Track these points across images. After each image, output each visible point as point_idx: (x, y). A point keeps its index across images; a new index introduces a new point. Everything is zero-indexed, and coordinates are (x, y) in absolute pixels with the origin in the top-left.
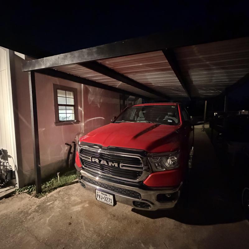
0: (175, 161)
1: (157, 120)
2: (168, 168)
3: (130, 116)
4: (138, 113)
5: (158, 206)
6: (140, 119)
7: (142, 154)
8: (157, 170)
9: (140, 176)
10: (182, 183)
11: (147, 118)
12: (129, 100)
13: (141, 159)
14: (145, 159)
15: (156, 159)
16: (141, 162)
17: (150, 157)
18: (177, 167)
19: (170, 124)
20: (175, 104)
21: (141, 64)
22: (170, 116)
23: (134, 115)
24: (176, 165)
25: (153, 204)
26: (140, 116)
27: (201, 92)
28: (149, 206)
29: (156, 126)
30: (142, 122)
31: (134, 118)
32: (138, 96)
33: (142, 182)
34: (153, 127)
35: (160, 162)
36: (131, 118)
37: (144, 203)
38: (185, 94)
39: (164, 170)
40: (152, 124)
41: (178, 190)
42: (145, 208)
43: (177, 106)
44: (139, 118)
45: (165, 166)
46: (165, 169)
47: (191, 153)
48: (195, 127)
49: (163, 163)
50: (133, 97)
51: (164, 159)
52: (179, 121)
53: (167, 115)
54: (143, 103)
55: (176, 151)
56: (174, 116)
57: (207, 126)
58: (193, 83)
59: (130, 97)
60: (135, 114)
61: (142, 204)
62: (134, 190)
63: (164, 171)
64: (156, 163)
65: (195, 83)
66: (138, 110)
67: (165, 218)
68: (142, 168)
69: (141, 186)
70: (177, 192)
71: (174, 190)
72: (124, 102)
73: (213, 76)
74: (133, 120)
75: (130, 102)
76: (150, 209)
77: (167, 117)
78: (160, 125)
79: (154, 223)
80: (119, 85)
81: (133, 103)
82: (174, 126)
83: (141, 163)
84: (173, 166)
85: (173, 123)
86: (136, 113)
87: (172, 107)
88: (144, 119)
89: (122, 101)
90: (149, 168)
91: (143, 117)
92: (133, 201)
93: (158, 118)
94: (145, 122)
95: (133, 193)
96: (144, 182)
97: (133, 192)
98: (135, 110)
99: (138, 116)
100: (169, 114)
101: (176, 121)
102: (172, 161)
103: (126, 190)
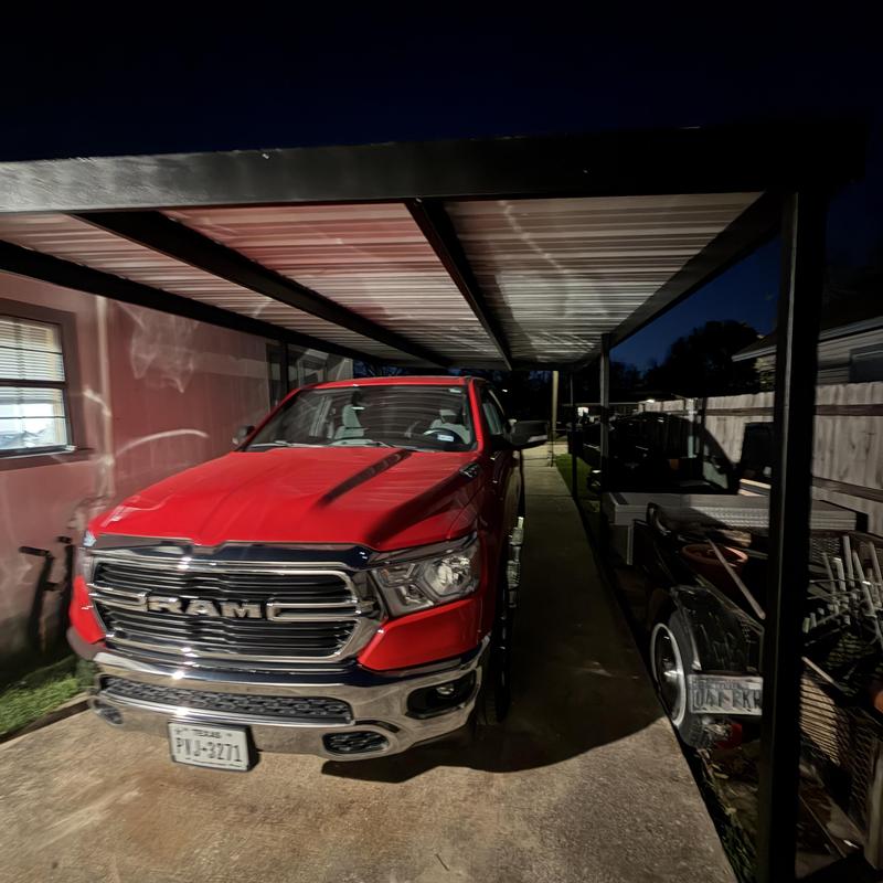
0: (464, 573)
1: (408, 434)
2: (441, 596)
3: (309, 421)
4: (339, 412)
5: (417, 731)
6: (348, 432)
7: (351, 558)
8: (404, 609)
9: (345, 637)
10: (487, 639)
11: (372, 425)
12: (305, 365)
13: (347, 579)
14: (361, 575)
15: (401, 570)
16: (350, 587)
17: (380, 565)
18: (471, 588)
19: (447, 447)
20: (461, 380)
21: (339, 241)
22: (448, 419)
23: (323, 420)
24: (465, 582)
25: (394, 729)
26: (345, 421)
27: (536, 342)
28: (383, 739)
29: (404, 454)
30: (351, 443)
31: (325, 431)
32: (337, 351)
33: (355, 658)
34: (391, 461)
35: (415, 578)
36: (315, 432)
37: (363, 734)
38: (491, 350)
39: (427, 605)
40: (387, 449)
41: (475, 664)
42: (371, 750)
43: (465, 389)
44: (341, 429)
45: (433, 594)
46: (430, 603)
47: (516, 538)
48: (526, 452)
49: (423, 583)
50: (323, 355)
51: (428, 567)
52: (474, 439)
53: (438, 416)
54: (356, 376)
55: (465, 538)
56: (458, 420)
57: (562, 449)
58: (511, 316)
59: (310, 352)
60: (328, 417)
61: (359, 740)
62: (328, 694)
63: (431, 608)
64: (403, 584)
65: (518, 316)
66: (338, 404)
67: (433, 772)
68: (352, 609)
69: (355, 674)
70: (474, 673)
71: (463, 669)
72: (285, 373)
73: (566, 299)
74: (323, 439)
75: (309, 372)
76: (385, 750)
77: (437, 423)
78: (414, 454)
79: (403, 795)
80: (264, 309)
81: (320, 374)
82: (457, 454)
83: (349, 593)
84: (457, 588)
85: (457, 445)
86: (330, 411)
87: (452, 390)
88: (360, 433)
89: (276, 368)
90: (376, 606)
91: (359, 425)
92: (324, 733)
93: (410, 429)
94: (363, 442)
95: (322, 706)
96: (362, 660)
97: (323, 702)
98: (329, 403)
99: (338, 422)
100: (443, 412)
101: (467, 438)
102: (454, 570)
103: (295, 698)
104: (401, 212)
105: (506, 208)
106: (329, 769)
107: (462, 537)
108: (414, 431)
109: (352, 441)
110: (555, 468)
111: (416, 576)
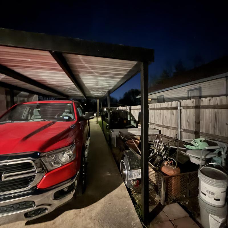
0: (71, 155)
1: (56, 117)
2: (64, 163)
3: (21, 114)
4: (32, 111)
5: (57, 203)
6: (36, 117)
7: (34, 156)
8: (52, 168)
9: (32, 181)
10: (78, 172)
11: (43, 115)
12: (20, 96)
13: (33, 163)
14: (38, 160)
15: (51, 157)
17: (45, 156)
18: (73, 159)
19: (67, 120)
20: (71, 102)
22: (67, 112)
23: (26, 113)
24: (72, 157)
25: (50, 205)
26: (34, 114)
27: (92, 92)
28: (46, 209)
29: (54, 123)
30: (35, 120)
31: (27, 117)
32: (32, 93)
33: (36, 186)
34: (50, 125)
35: (55, 158)
36: (23, 117)
37: (39, 209)
38: (80, 94)
39: (60, 166)
40: (47, 122)
41: (75, 180)
42: (42, 213)
43: (72, 104)
44: (33, 116)
45: (61, 162)
46: (61, 165)
47: (88, 143)
48: (90, 120)
49: (58, 160)
50: (27, 94)
51: (60, 155)
52: (74, 118)
53: (65, 112)
54: (39, 100)
55: (71, 145)
56: (70, 113)
57: (100, 119)
58: (84, 85)
59: (22, 93)
60: (28, 113)
61: (36, 212)
62: (26, 200)
63: (61, 167)
64: (52, 161)
65: (86, 85)
66: (32, 108)
67: (63, 214)
68: (35, 171)
69: (36, 191)
70: (74, 183)
71: (71, 182)
72: (12, 99)
73: (98, 82)
74: (27, 119)
75: (22, 99)
76: (47, 212)
77: (64, 114)
78: (56, 123)
79: (54, 223)
81: (26, 99)
82: (69, 122)
83: (33, 166)
84: (69, 160)
85: (70, 119)
86: (29, 111)
87: (68, 105)
88: (40, 117)
89: (9, 98)
90: (43, 169)
91: (39, 115)
92: (25, 212)
93: (56, 116)
94: (39, 120)
95: (24, 204)
96: (38, 187)
97: (24, 203)
98: (28, 108)
99: (32, 114)
100: (66, 111)
101: (73, 117)
102: (68, 155)
103: (13, 204)
104: (48, 54)
105: (80, 57)
106: (27, 223)
107: (70, 145)
108: (57, 116)
109: (37, 119)
110: (98, 124)
111: (56, 158)
